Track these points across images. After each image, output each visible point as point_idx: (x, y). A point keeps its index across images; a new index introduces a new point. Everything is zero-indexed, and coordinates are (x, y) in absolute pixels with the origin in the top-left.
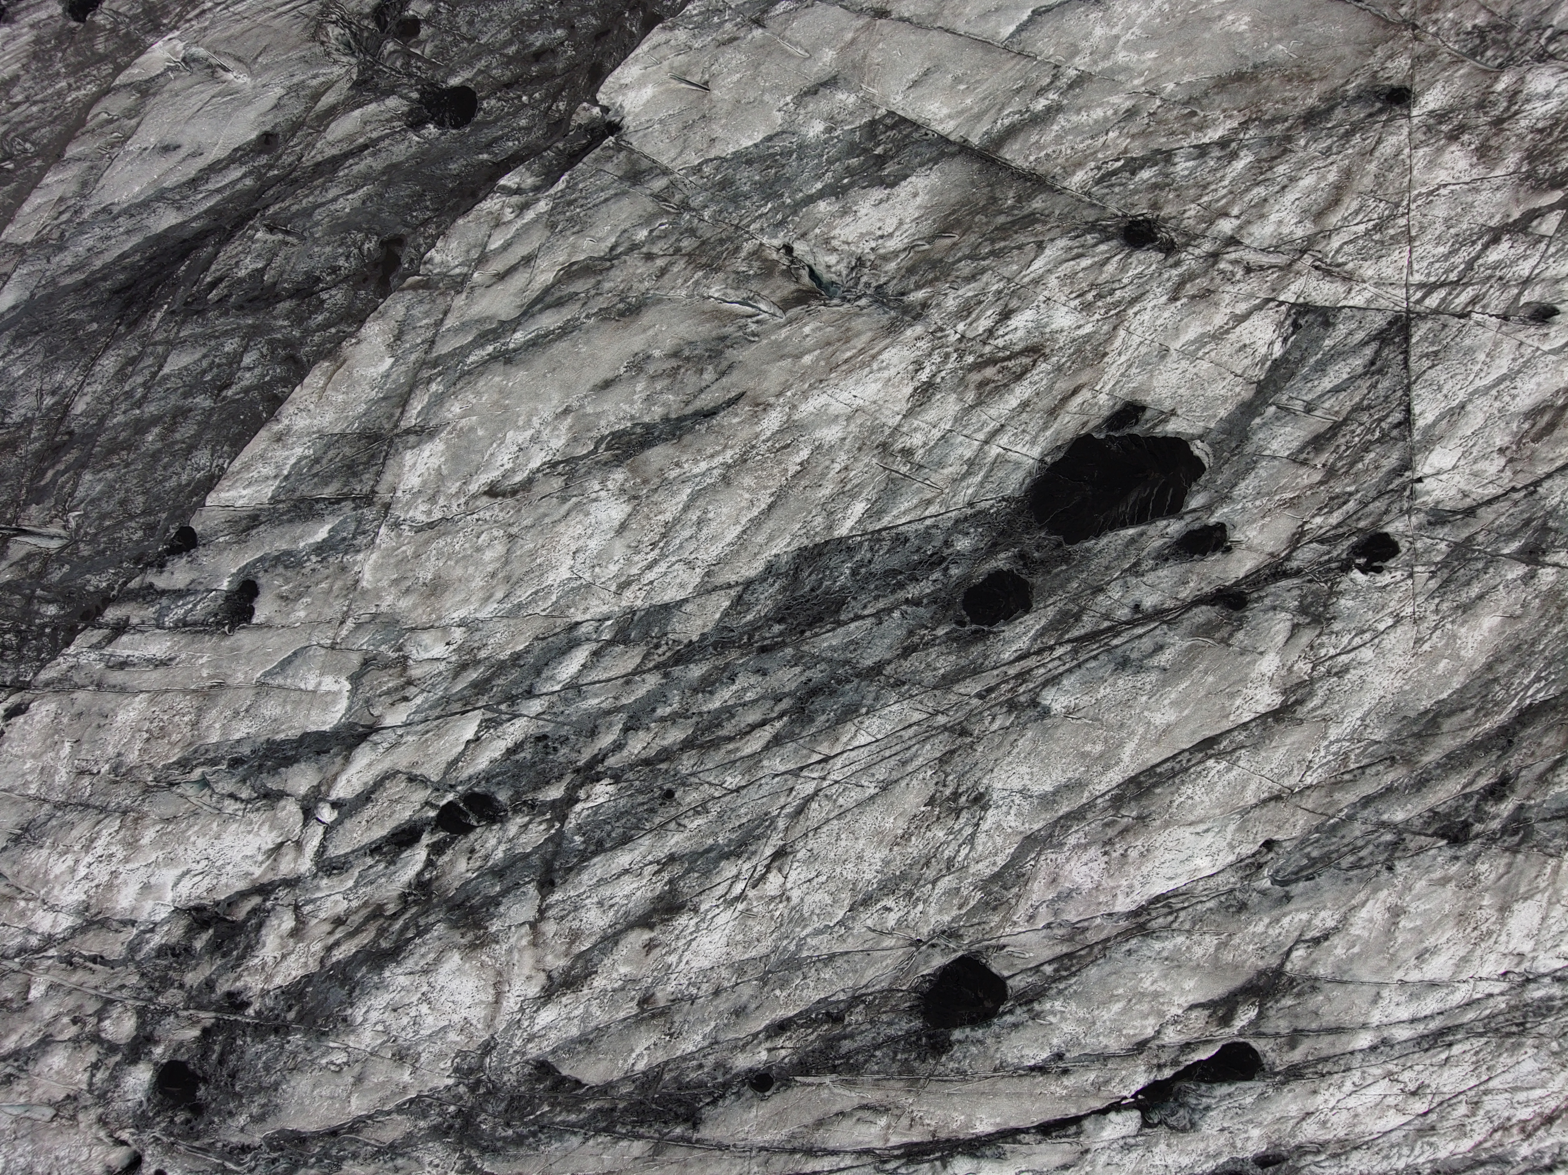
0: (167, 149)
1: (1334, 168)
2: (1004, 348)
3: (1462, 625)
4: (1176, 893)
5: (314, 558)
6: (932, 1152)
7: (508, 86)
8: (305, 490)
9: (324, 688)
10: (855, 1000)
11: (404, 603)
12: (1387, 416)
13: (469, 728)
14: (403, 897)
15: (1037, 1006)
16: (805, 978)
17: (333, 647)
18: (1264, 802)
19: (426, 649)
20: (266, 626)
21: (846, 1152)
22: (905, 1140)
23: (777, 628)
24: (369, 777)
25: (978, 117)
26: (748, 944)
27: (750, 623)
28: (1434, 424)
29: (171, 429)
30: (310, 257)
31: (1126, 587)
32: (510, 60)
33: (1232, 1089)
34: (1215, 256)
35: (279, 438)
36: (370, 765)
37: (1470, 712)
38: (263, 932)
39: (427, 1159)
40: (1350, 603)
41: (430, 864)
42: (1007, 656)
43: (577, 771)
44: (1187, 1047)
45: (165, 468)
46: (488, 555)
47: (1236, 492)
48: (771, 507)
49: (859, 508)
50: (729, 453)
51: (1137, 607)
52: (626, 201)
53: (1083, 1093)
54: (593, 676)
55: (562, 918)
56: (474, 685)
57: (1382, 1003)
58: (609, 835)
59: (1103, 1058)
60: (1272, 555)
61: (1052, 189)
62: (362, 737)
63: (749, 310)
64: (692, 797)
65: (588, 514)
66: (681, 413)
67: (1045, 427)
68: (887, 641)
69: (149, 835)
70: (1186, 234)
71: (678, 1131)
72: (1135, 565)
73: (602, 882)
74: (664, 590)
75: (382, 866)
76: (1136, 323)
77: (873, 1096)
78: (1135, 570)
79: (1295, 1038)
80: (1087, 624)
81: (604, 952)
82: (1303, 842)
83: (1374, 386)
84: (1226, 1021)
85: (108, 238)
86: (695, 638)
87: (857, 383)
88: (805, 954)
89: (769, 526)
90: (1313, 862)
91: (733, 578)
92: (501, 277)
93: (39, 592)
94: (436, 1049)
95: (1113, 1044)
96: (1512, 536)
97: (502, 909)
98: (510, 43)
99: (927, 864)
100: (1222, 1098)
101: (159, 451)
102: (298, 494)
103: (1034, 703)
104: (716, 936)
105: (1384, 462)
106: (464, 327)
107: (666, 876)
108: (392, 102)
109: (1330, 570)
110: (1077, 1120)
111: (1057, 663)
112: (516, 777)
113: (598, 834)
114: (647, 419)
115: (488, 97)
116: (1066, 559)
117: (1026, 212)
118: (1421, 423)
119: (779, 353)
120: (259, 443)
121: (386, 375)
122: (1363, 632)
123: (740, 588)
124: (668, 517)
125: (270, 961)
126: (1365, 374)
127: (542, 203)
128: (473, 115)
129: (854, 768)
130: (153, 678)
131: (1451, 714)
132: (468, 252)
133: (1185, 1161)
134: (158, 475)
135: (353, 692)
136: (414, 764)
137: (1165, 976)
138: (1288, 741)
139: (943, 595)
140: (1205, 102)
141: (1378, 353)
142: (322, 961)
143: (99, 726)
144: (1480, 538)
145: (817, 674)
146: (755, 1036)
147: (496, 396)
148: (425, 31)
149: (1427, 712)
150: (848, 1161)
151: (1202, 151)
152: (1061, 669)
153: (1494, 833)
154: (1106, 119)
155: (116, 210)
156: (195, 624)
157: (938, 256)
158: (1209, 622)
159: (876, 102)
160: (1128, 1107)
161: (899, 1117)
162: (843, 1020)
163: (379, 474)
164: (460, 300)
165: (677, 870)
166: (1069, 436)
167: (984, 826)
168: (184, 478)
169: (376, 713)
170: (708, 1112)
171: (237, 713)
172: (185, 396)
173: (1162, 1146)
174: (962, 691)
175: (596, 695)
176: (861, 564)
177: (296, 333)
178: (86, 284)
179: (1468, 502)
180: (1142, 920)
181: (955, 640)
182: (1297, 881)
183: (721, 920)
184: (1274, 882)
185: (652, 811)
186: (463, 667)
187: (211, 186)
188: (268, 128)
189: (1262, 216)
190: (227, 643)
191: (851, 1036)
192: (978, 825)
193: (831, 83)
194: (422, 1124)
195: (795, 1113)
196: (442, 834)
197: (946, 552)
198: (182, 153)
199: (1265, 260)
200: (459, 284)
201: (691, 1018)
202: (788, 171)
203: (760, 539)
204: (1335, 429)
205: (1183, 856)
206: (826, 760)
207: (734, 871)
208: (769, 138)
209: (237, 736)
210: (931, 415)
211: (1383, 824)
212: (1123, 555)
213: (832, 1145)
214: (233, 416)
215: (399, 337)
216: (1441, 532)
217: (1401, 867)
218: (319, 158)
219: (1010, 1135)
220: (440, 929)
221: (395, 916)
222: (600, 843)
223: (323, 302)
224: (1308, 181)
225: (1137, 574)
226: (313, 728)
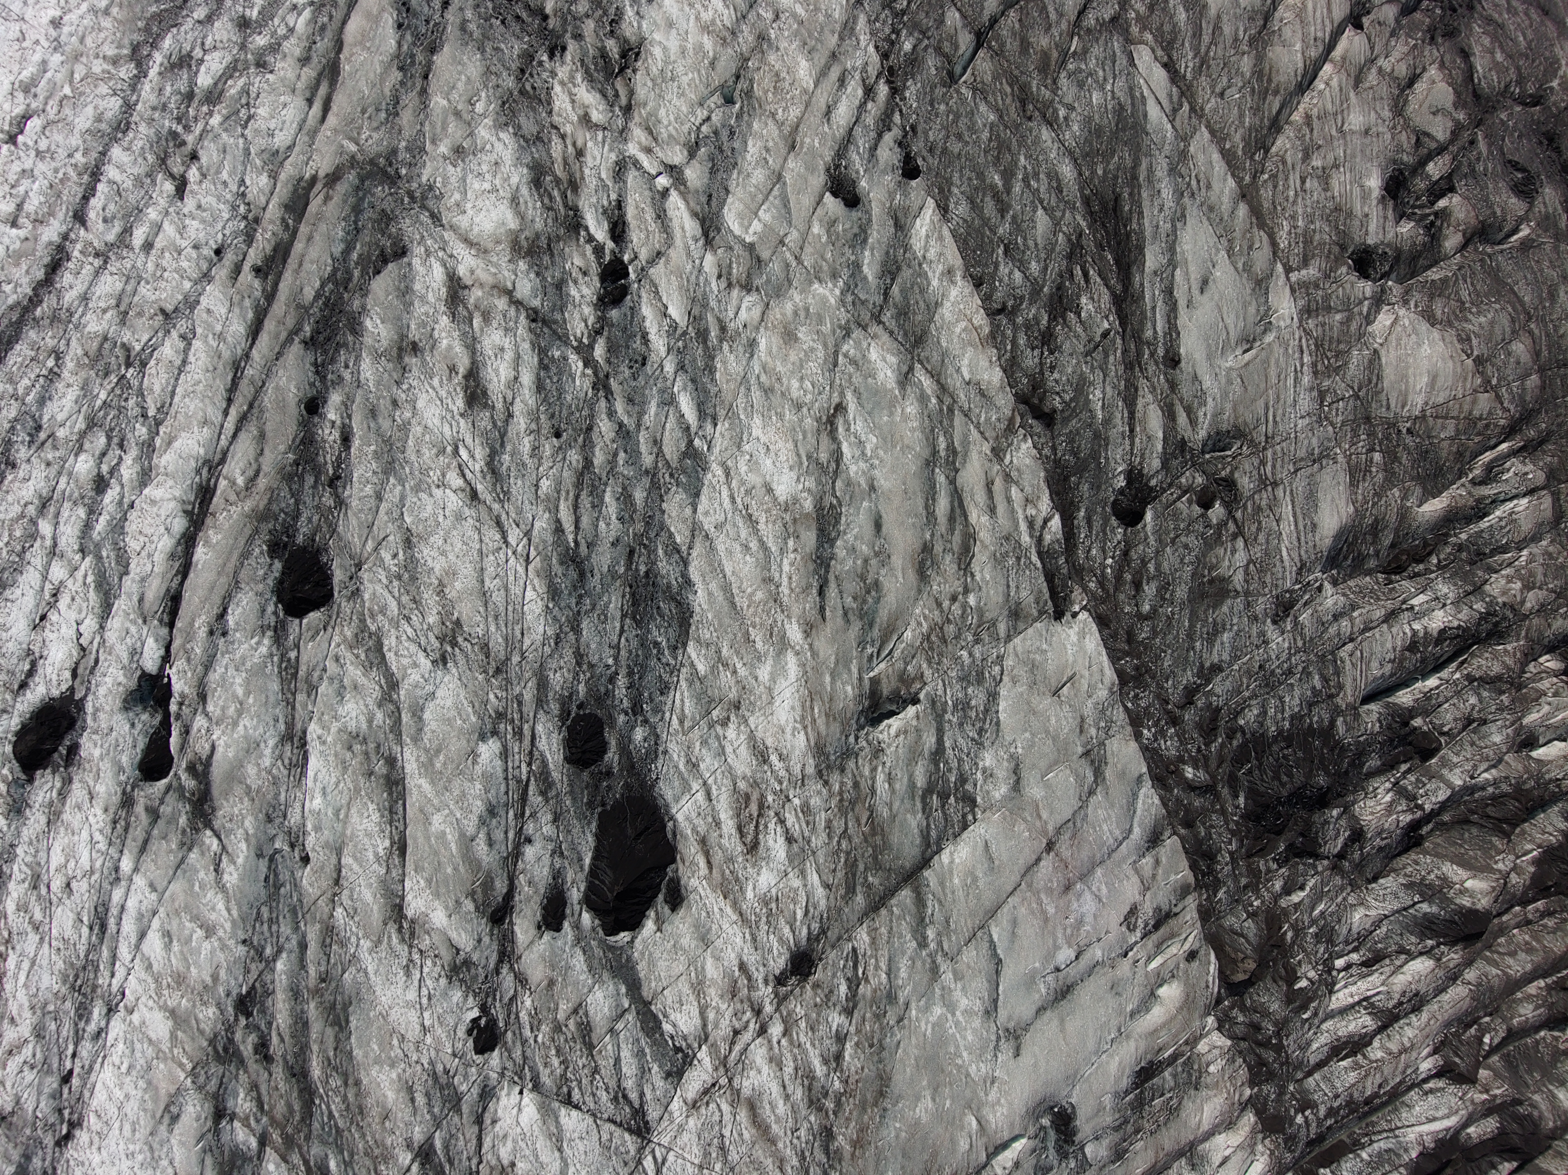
0: (1205, 283)
1: (782, 1134)
2: (766, 827)
3: (399, 1076)
4: (303, 774)
5: (853, 258)
6: (200, 507)
7: (1126, 553)
8: (906, 274)
9: (756, 222)
10: (341, 503)
11: (789, 307)
12: (580, 1089)
13: (675, 312)
14: (576, 209)
15: (269, 633)
16: (374, 472)
17: (782, 242)
18: (340, 871)
19: (749, 309)
20: (819, 201)
21: (231, 444)
22: (218, 492)
23: (643, 569)
24: (675, 224)
25: (942, 884)
26: (418, 442)
27: (655, 551)
28: (557, 1122)
29: (996, 197)
30: (1071, 355)
31: (549, 839)
32: (1144, 563)
33: (138, 750)
34: (758, 1012)
35: (949, 272)
36: (683, 228)
37: (331, 1054)
38: (598, 96)
39: (375, 135)
40: (455, 999)
41: (591, 239)
42: (539, 728)
43: (607, 376)
44: (186, 731)
45: (970, 179)
46: (795, 384)
47: (578, 951)
48: (733, 604)
49: (702, 668)
50: (787, 592)
51: (529, 841)
52: (1001, 599)
53: (189, 637)
54: (672, 419)
55: (505, 316)
56: (707, 331)
57: (147, 890)
58: (549, 377)
59: (208, 666)
60: (520, 957)
61: (866, 914)
62: (706, 234)
63: (883, 655)
64: (547, 450)
65: (791, 468)
66: (832, 570)
67: (694, 830)
68: (593, 646)
69: (708, 43)
70: (785, 998)
71: (307, 329)
72: (562, 853)
73: (518, 357)
74: (710, 499)
75: (605, 203)
76: (738, 932)
77: (262, 482)
78: (557, 852)
79: (154, 814)
80: (535, 799)
81: (464, 334)
82: (296, 885)
83: (607, 1090)
84: (191, 769)
85: (1161, 210)
86: (664, 505)
87: (793, 708)
88: (392, 480)
89: (720, 596)
90: (278, 886)
91: (694, 553)
92: (989, 486)
93: (926, 42)
94: (453, 180)
95: (214, 677)
96: (446, 1147)
97: (532, 276)
98: (1158, 567)
99: (414, 601)
100: (135, 740)
101: (984, 181)
102: (904, 268)
103: (495, 733)
104: (437, 421)
105: (548, 1071)
106: (966, 443)
107: (499, 405)
108: (1156, 463)
109: (487, 996)
110: (171, 625)
111: (517, 764)
112: (625, 330)
113: (554, 370)
114: (839, 543)
115: (1125, 534)
116: (590, 805)
117: (859, 888)
118: (563, 1111)
119: (842, 661)
120: (954, 257)
121: (958, 370)
122: (430, 999)
123: (685, 555)
124: (762, 526)
125: (575, 90)
126: (619, 1087)
127: (1028, 539)
128: (1118, 518)
129: (511, 578)
130: (821, 100)
131: (337, 1040)
132: (1018, 470)
133: (102, 691)
134: (967, 173)
135: (742, 242)
136: (667, 262)
137: (245, 737)
138: (375, 907)
139: (609, 702)
140: (876, 1058)
141: (630, 1103)
142: (556, 128)
143: (805, 44)
144: (456, 1119)
145: (594, 582)
146: (349, 417)
147: (906, 442)
148: (1197, 510)
149: (347, 1022)
150: (224, 442)
151: (841, 1038)
152: (510, 764)
153: (233, 1033)
154: (896, 977)
155: (1179, 225)
156: (846, 148)
157: (857, 810)
158: (493, 889)
159: (988, 814)
160: (162, 668)
161: (238, 494)
162: (330, 486)
163: (891, 333)
164: (986, 448)
165: (500, 416)
166: (680, 847)
167: (421, 654)
168: (955, 190)
169: (719, 251)
170: (310, 358)
171: (768, 150)
172: (1014, 217)
173: (121, 679)
174: (530, 684)
175: (657, 414)
176: (660, 652)
177: (1020, 320)
178: (1135, 177)
179: (488, 1121)
180: (296, 739)
181: (571, 695)
182: (269, 868)
183: (447, 430)
184: (277, 852)
185: (552, 416)
186: (723, 329)
187: (1160, 304)
188: (1183, 364)
189: (771, 1060)
190: (821, 168)
191: (314, 487)
192: (425, 651)
193: (1017, 786)
194: (403, 144)
195: (278, 419)
196: (607, 258)
197: (640, 718)
198: (1196, 292)
199: (737, 1048)
200: (998, 453)
201: (386, 375)
202: (968, 728)
203: (713, 586)
204: (590, 1047)
205: (329, 790)
206: (528, 561)
207: (478, 456)
208: (998, 724)
209: (750, 143)
210: (744, 751)
211: (279, 951)
212: (573, 848)
213: (242, 435)
214: (981, 247)
215: (982, 393)
216: (475, 1091)
217: (241, 950)
218: (1140, 393)
219: (185, 570)
220: (539, 225)
221: (564, 196)
222: (546, 368)
223: (1033, 349)
224: (782, 1108)
225: (554, 852)
226: (730, 200)
